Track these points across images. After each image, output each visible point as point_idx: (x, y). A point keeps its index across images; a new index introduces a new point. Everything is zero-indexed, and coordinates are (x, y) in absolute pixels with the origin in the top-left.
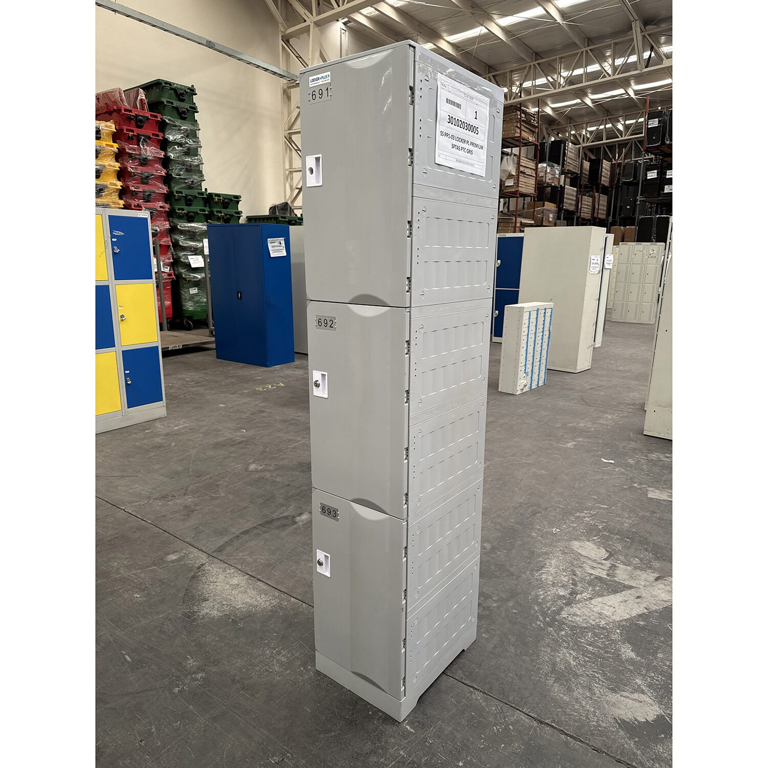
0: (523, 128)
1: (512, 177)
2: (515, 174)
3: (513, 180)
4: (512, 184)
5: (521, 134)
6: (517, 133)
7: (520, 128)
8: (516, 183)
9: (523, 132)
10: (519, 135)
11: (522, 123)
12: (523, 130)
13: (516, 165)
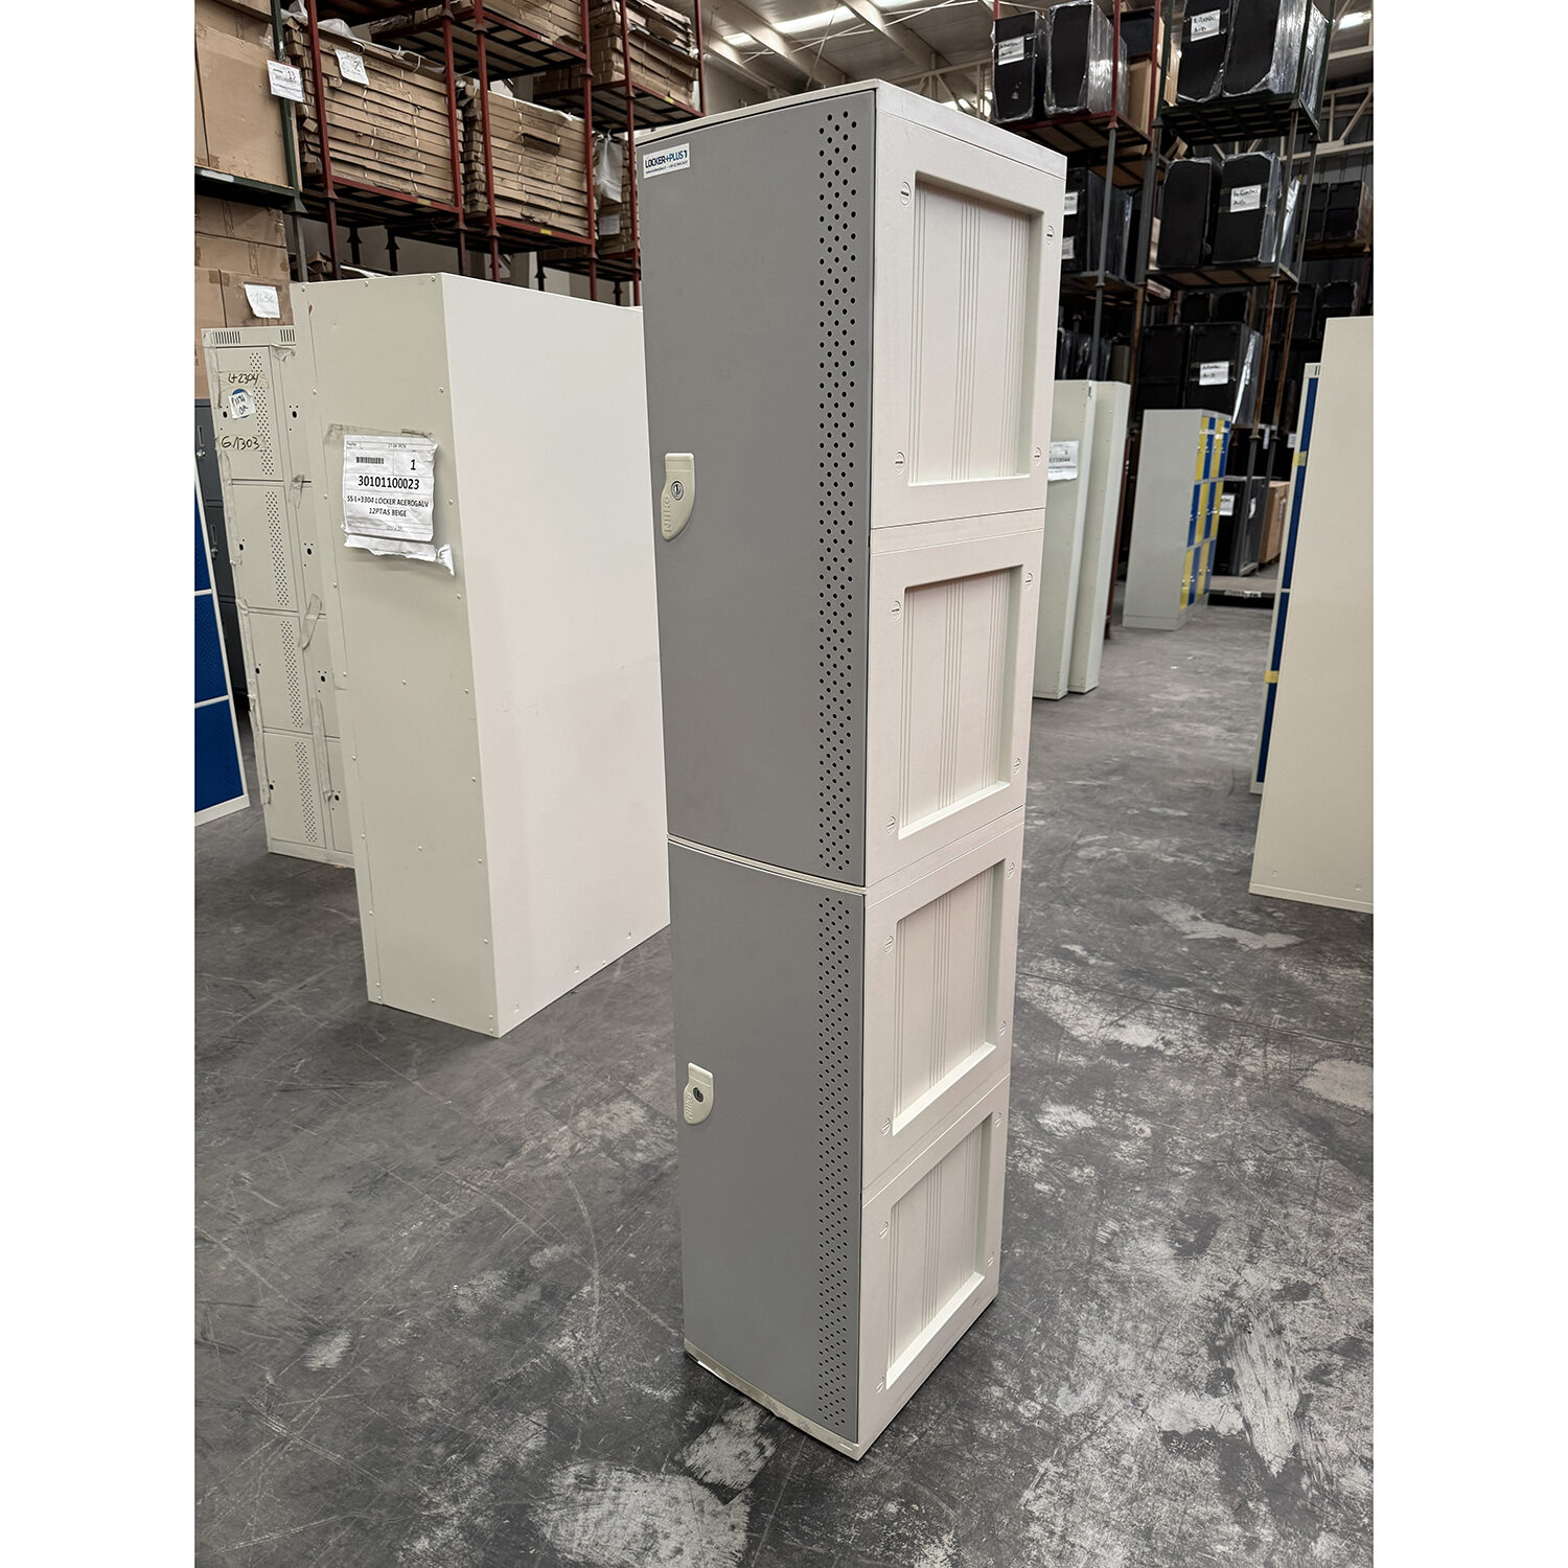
0: (633, 53)
1: (616, 209)
2: (619, 200)
3: (617, 217)
4: (617, 231)
5: (626, 72)
6: (618, 70)
7: (624, 55)
8: (627, 228)
9: (633, 69)
10: (623, 77)
11: (629, 40)
12: (632, 60)
13: (622, 172)
